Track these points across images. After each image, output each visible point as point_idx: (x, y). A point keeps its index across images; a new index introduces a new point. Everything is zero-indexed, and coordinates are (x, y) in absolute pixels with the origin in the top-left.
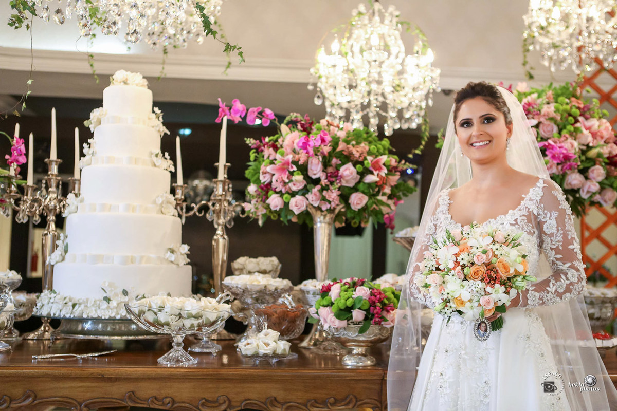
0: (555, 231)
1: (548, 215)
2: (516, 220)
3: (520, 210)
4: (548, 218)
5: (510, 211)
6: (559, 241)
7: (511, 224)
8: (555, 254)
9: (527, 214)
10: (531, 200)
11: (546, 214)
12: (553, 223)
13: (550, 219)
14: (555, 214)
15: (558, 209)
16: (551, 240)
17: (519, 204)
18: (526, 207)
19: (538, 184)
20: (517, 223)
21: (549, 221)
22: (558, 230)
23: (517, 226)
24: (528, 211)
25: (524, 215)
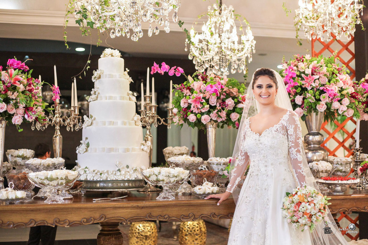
0: (293, 134)
1: (291, 126)
2: (277, 129)
3: (279, 125)
4: (290, 128)
5: (275, 125)
6: (293, 138)
7: (275, 131)
8: (292, 143)
9: (282, 126)
10: (284, 120)
11: (290, 126)
12: (292, 130)
13: (291, 128)
14: (293, 126)
15: (294, 124)
16: (291, 137)
17: (279, 122)
18: (282, 123)
19: (287, 113)
20: (278, 131)
21: (290, 129)
22: (294, 133)
23: (278, 132)
24: (282, 125)
25: (280, 127)
